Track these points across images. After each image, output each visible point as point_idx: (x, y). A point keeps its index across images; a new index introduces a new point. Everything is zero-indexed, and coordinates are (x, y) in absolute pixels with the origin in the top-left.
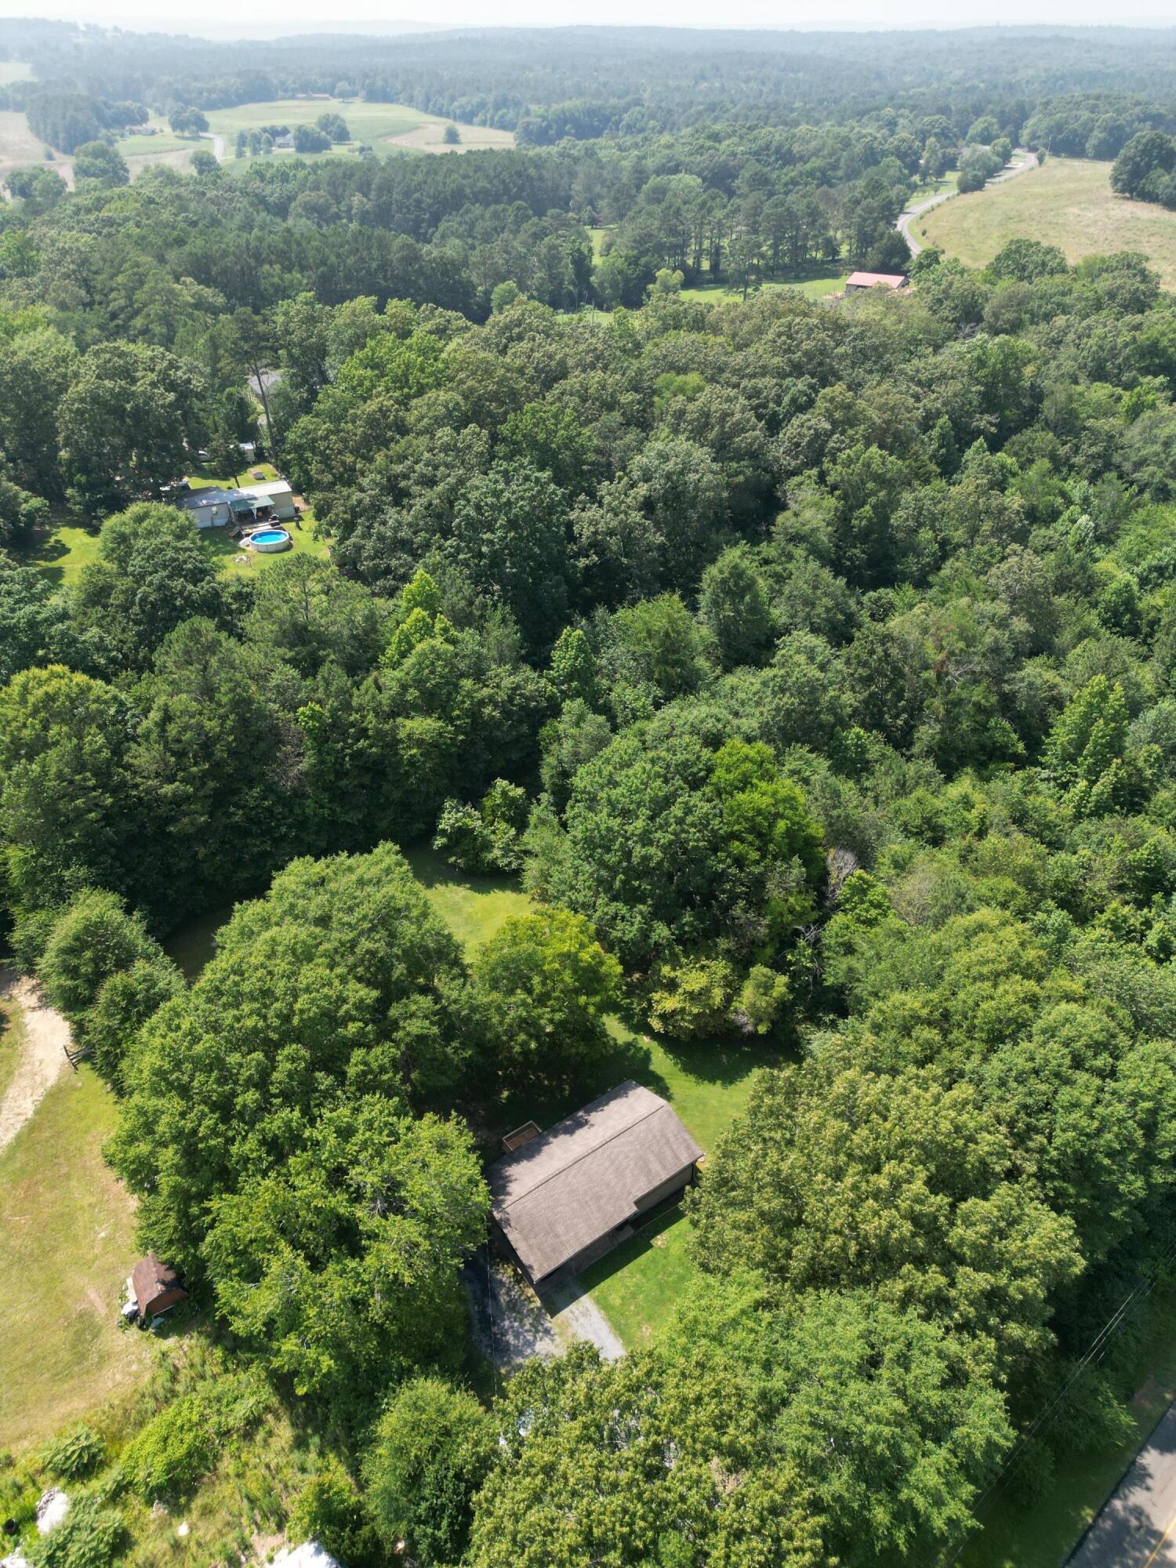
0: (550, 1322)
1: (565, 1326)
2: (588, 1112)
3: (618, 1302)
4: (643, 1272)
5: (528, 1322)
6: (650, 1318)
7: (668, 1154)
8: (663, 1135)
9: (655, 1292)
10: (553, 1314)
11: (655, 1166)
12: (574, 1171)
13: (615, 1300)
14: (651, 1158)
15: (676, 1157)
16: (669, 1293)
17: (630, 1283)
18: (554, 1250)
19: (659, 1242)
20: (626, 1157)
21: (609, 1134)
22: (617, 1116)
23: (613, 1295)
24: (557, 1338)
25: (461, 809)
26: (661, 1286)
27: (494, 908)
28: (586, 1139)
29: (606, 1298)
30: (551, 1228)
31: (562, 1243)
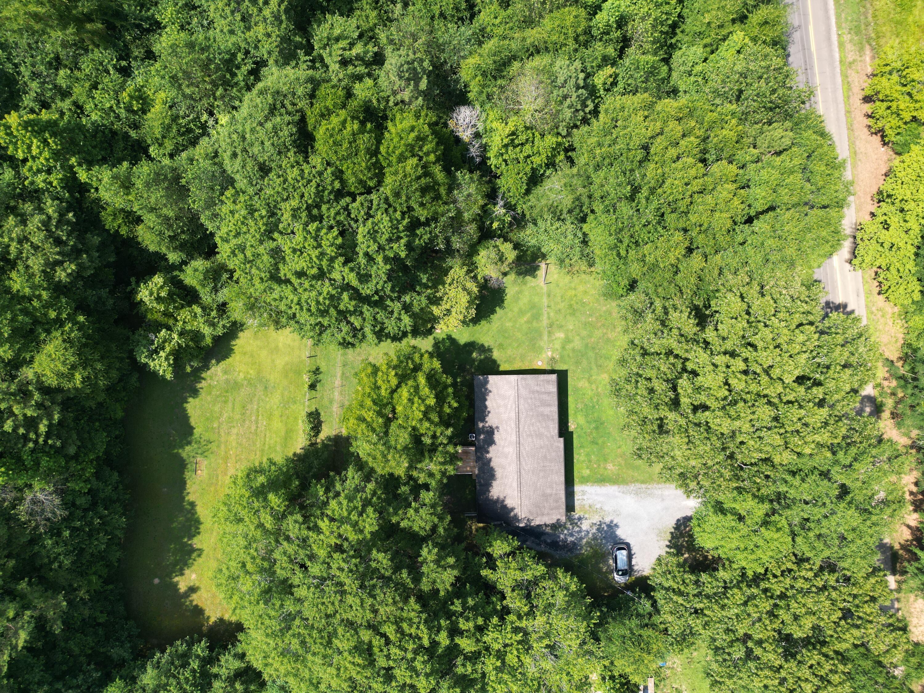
0: (576, 514)
1: (582, 507)
2: (483, 420)
3: (588, 472)
4: (582, 447)
5: (569, 525)
6: (605, 460)
7: (545, 397)
8: (533, 392)
9: (595, 448)
10: (573, 510)
11: (547, 410)
12: (523, 463)
13: (586, 472)
14: (541, 409)
15: (549, 393)
16: (600, 441)
17: (582, 458)
18: (557, 501)
19: (572, 426)
20: (533, 425)
21: (513, 426)
22: (502, 410)
23: (584, 472)
24: (586, 516)
25: (153, 347)
26: (594, 442)
27: (252, 356)
28: (506, 439)
29: (583, 477)
30: (545, 496)
31: (556, 494)
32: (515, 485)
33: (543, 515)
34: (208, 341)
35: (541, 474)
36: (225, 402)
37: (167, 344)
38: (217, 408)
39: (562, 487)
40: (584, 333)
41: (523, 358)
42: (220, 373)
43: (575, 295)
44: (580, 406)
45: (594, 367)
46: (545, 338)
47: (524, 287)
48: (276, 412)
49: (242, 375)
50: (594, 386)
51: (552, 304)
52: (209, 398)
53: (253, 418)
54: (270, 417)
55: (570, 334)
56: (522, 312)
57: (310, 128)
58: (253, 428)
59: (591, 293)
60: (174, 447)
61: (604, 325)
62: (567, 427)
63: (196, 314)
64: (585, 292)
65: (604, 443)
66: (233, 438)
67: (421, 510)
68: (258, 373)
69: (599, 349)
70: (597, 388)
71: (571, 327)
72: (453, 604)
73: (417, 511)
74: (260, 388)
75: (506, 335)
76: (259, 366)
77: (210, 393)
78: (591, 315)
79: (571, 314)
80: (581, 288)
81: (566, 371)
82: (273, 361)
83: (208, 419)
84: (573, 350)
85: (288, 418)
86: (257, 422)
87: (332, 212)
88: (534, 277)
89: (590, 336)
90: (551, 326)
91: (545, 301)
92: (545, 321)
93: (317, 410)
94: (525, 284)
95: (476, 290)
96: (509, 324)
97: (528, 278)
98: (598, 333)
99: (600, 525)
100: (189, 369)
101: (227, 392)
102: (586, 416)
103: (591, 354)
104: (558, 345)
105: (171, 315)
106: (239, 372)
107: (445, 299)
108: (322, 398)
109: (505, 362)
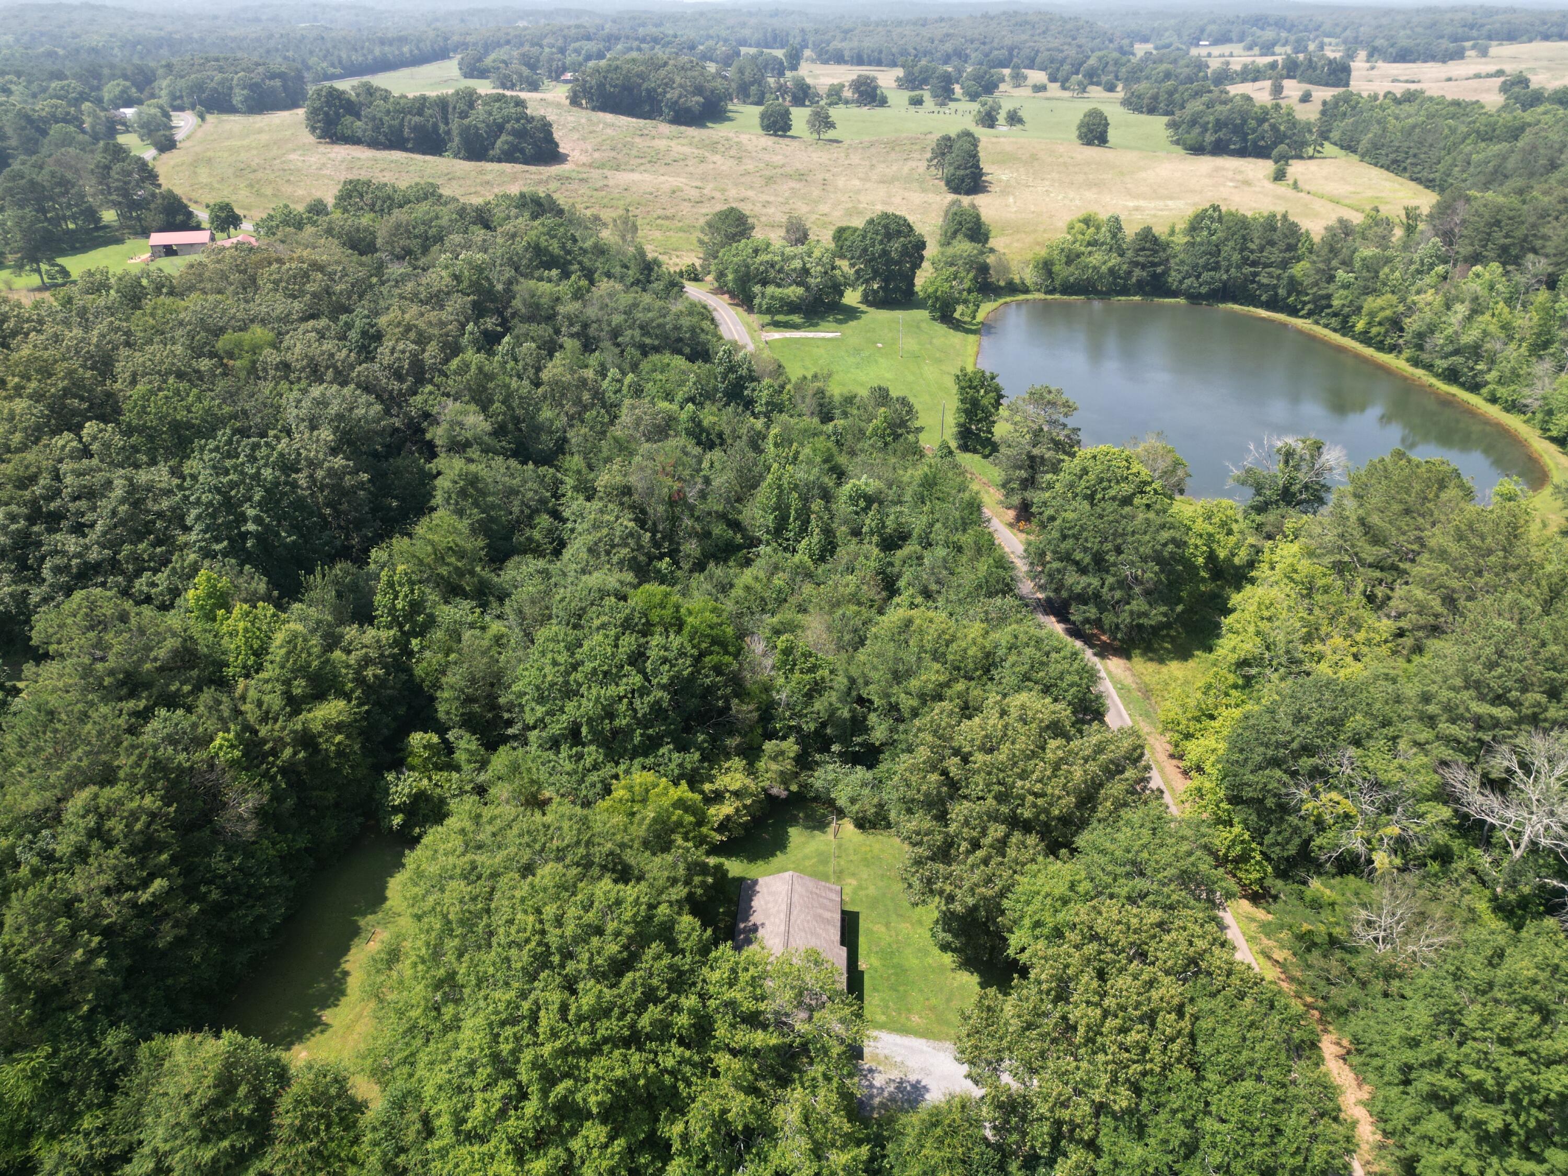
0: (865, 1064)
1: (875, 1056)
3: (884, 1017)
4: (875, 989)
5: (858, 1076)
6: (909, 1010)
7: (826, 901)
8: (811, 893)
9: (894, 995)
11: (828, 915)
13: (881, 1017)
14: (820, 911)
15: (831, 900)
16: (901, 989)
17: (876, 1002)
19: (862, 965)
20: (808, 922)
22: (770, 905)
23: (878, 1017)
24: (880, 1068)
25: (402, 776)
26: (893, 988)
28: (771, 932)
29: (877, 1021)
40: (881, 884)
43: (870, 852)
44: (874, 948)
45: (893, 915)
47: (811, 838)
50: (893, 933)
51: (843, 855)
55: (863, 881)
56: (806, 857)
59: (889, 851)
64: (882, 849)
65: (906, 991)
69: (900, 900)
70: (897, 934)
71: (865, 877)
78: (889, 869)
79: (864, 865)
80: (877, 847)
81: (857, 912)
84: (868, 896)
88: (822, 833)
89: (887, 886)
90: (840, 870)
91: (835, 852)
92: (834, 868)
94: (812, 836)
96: (791, 865)
97: (816, 832)
98: (898, 885)
99: (901, 1083)
102: (883, 960)
103: (889, 903)
104: (848, 891)
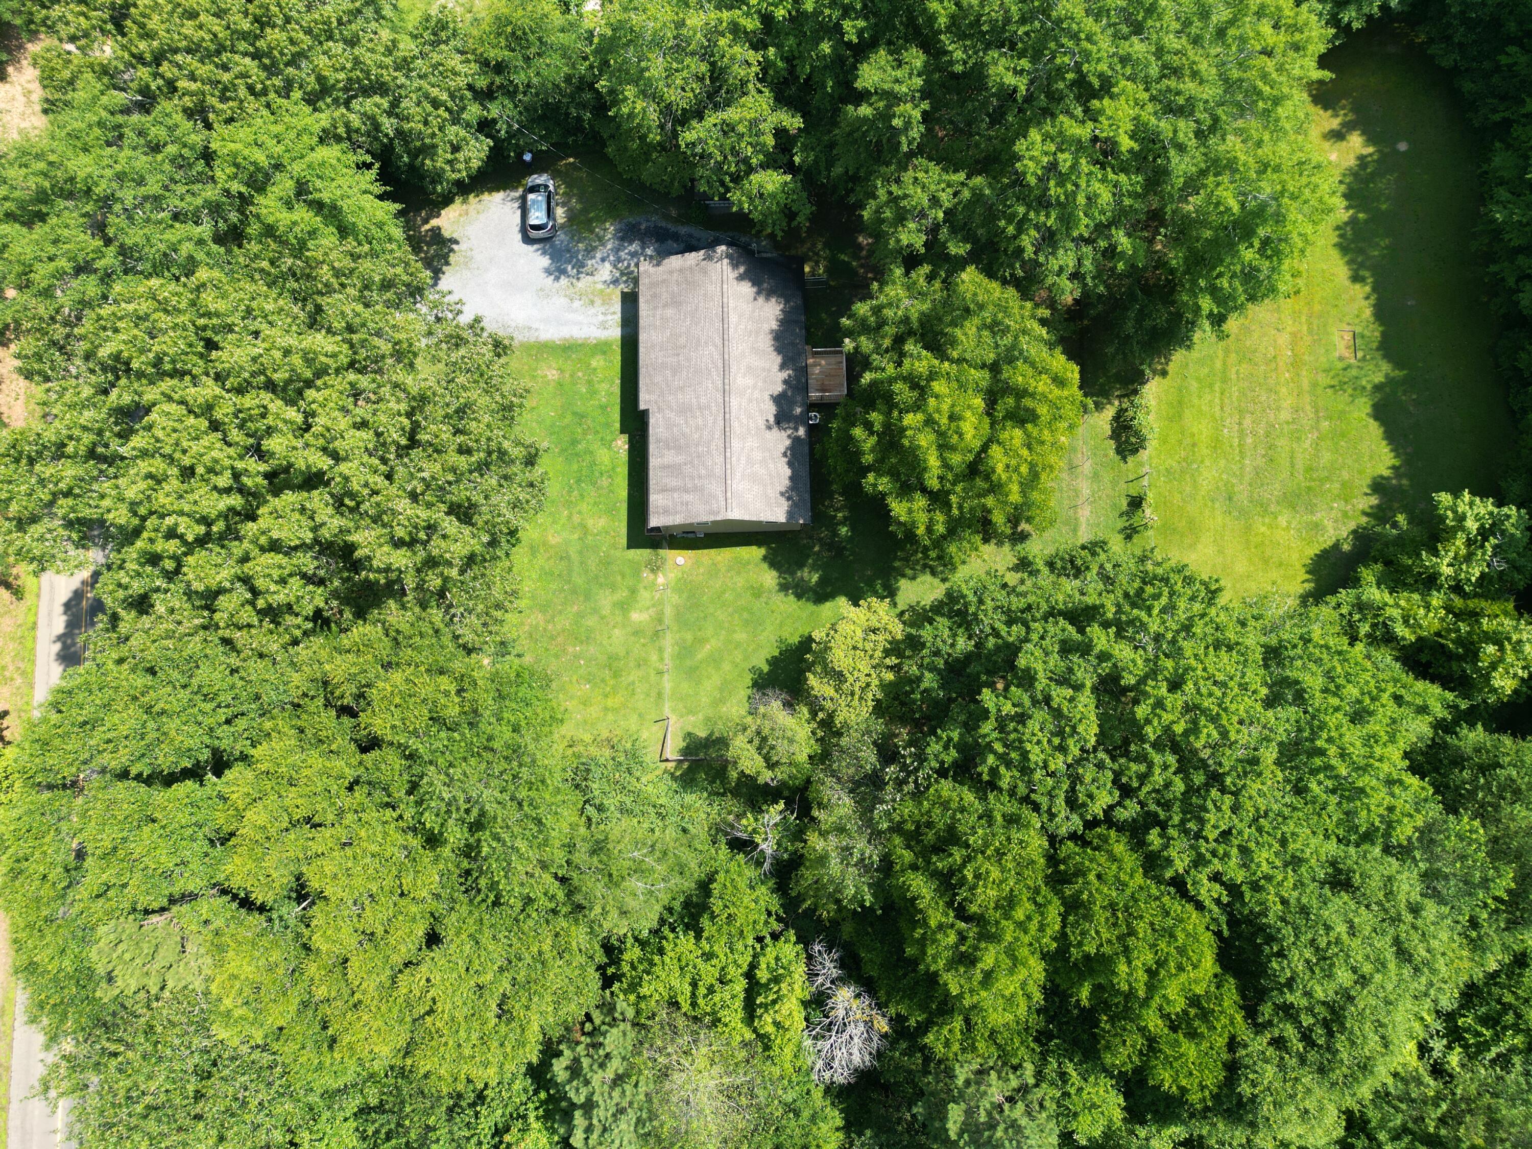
0: (619, 289)
1: (607, 300)
2: (796, 440)
3: (594, 363)
4: (603, 408)
6: (560, 385)
7: (673, 482)
8: (695, 489)
9: (579, 407)
10: (625, 296)
11: (670, 457)
12: (717, 356)
13: (597, 362)
14: (680, 459)
15: (664, 490)
16: (569, 418)
18: (654, 296)
19: (622, 444)
20: (697, 428)
21: (735, 424)
22: (758, 455)
23: (602, 363)
24: (600, 286)
25: (1493, 541)
26: (581, 417)
27: (1266, 561)
28: (750, 401)
29: (604, 353)
30: (675, 302)
31: (655, 308)
32: (733, 318)
33: (681, 270)
34: (1368, 575)
35: (682, 340)
36: (1309, 469)
37: (1463, 551)
38: (1326, 457)
39: (643, 322)
40: (591, 622)
41: (713, 571)
42: (1329, 525)
43: (606, 696)
44: (604, 482)
45: (574, 556)
46: (669, 611)
47: (710, 712)
48: (1205, 451)
49: (1283, 520)
50: (576, 519)
51: (653, 678)
52: (1345, 475)
53: (1249, 440)
54: (1216, 444)
55: (619, 619)
56: (715, 660)
57: (1231, 983)
58: (1247, 421)
59: (574, 702)
60: (1404, 381)
61: (552, 638)
62: (631, 442)
63: (1406, 622)
64: (585, 703)
65: (562, 416)
66: (1288, 403)
67: (926, 202)
68: (1248, 529)
69: (562, 590)
70: (570, 517)
71: (617, 632)
72: (860, 33)
73: (935, 201)
74: (1242, 498)
75: (745, 615)
76: (1248, 542)
77: (1343, 484)
78: (577, 657)
79: (617, 658)
80: (594, 711)
81: (629, 547)
82: (1221, 552)
83: (1343, 435)
84: (613, 587)
85: (1180, 442)
86: (1242, 434)
87: (1158, 778)
88: (689, 734)
89: (580, 615)
90: (657, 635)
91: (667, 683)
92: (669, 642)
93: (1124, 459)
94: (708, 719)
95: (813, 680)
96: (741, 636)
97: (702, 734)
98: (563, 622)
99: (579, 273)
100: (1401, 518)
101: (1309, 489)
102: (593, 463)
103: (579, 581)
104: (644, 595)
105: (1459, 615)
106: (1288, 528)
107: (878, 654)
108: (1114, 483)
109: (748, 563)
